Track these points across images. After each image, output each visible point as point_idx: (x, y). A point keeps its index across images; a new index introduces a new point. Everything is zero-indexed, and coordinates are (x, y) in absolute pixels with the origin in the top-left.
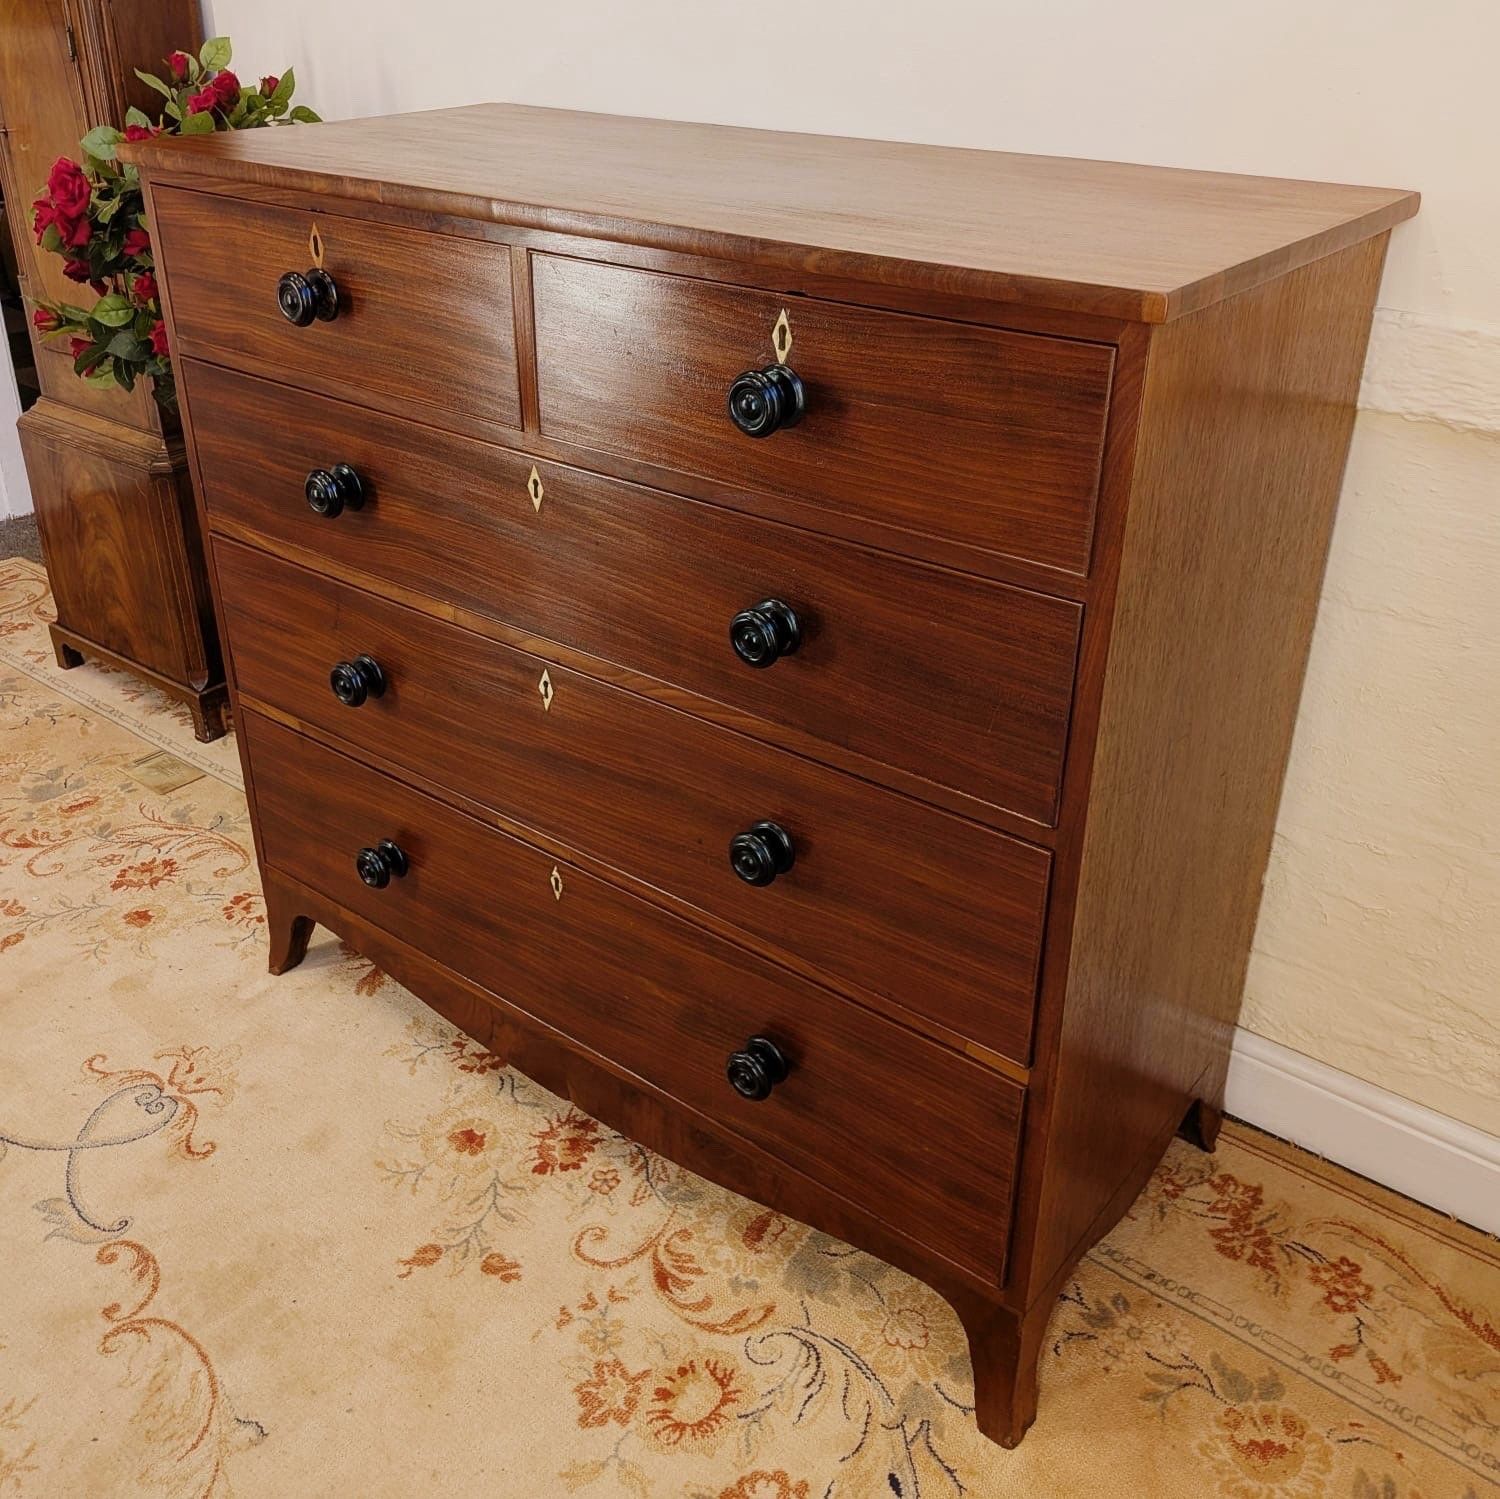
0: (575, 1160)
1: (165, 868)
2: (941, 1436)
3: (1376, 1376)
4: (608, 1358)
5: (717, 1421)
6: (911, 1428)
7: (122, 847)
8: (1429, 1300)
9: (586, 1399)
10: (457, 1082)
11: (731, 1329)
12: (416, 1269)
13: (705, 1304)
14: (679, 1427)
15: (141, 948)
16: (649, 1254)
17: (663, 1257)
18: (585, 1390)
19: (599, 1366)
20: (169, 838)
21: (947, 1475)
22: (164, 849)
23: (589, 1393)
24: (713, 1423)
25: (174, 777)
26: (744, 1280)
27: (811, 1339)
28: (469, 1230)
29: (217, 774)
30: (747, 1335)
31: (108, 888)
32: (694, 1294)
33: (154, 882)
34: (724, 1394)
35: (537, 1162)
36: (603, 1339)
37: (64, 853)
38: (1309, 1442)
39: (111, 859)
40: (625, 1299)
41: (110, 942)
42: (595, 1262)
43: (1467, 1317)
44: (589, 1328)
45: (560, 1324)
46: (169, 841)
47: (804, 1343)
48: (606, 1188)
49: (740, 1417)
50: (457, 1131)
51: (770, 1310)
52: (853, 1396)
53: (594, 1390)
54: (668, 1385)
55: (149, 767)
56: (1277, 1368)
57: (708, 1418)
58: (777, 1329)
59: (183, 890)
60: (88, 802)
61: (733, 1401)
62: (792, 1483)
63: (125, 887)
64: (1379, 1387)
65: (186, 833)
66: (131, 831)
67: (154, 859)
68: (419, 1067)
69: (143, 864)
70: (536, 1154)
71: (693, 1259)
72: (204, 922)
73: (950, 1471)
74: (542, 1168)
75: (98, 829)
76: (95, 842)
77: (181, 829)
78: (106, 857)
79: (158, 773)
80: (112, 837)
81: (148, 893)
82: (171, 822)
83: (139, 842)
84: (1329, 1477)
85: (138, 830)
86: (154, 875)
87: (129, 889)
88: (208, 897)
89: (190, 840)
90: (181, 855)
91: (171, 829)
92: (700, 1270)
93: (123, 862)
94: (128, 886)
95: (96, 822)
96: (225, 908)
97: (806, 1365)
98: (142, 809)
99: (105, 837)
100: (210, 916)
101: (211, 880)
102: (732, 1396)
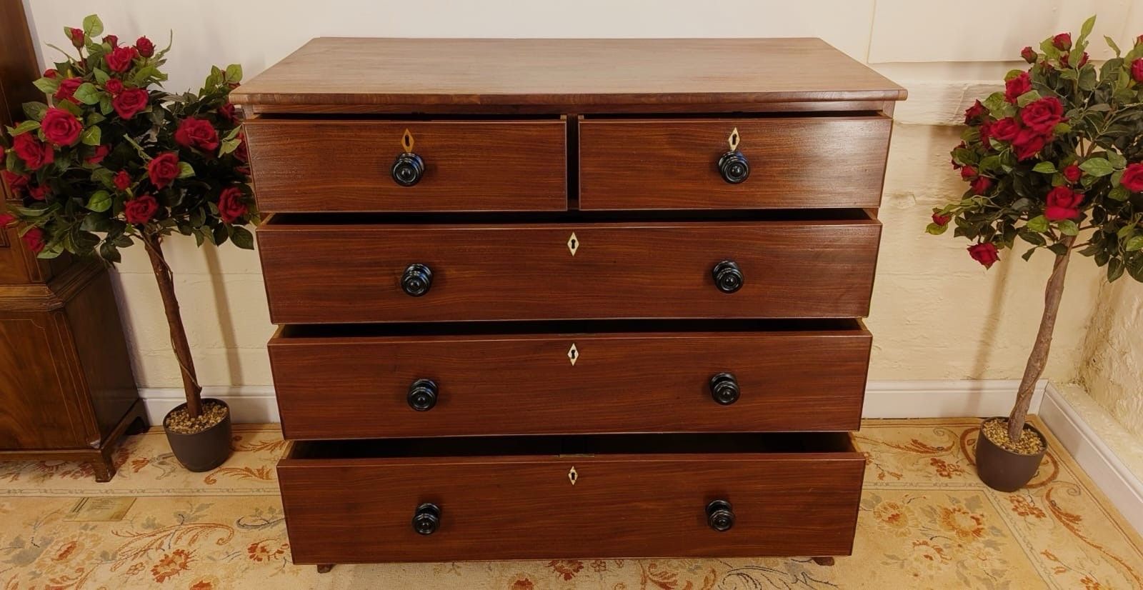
0: (577, 565)
1: (181, 556)
2: (811, 574)
3: (896, 479)
6: (801, 577)
7: (132, 560)
8: (884, 447)
13: (690, 585)
16: (649, 581)
17: (656, 579)
20: (160, 540)
21: (827, 585)
22: (165, 546)
25: (114, 509)
26: (693, 568)
27: (738, 572)
29: (142, 494)
30: (716, 586)
31: (157, 584)
32: (682, 585)
33: (184, 566)
35: (563, 576)
37: (95, 581)
38: (902, 508)
39: (136, 569)
43: (898, 447)
47: (738, 574)
48: (603, 568)
50: (512, 585)
51: (713, 571)
52: (773, 581)
55: (88, 510)
56: (873, 491)
58: (724, 576)
59: (209, 561)
60: (71, 547)
63: (167, 578)
64: (900, 481)
65: (168, 533)
66: (126, 549)
67: (165, 555)
68: (458, 570)
69: (162, 561)
70: (558, 573)
71: (666, 573)
72: (247, 571)
73: (827, 583)
74: (568, 577)
75: (100, 558)
76: (109, 565)
77: (161, 532)
78: (130, 570)
79: (99, 511)
80: (118, 557)
81: (188, 573)
82: (149, 531)
83: (141, 551)
84: (916, 515)
85: (132, 545)
86: (179, 563)
87: (172, 577)
88: (231, 557)
89: (176, 536)
90: (182, 545)
91: (154, 535)
92: (674, 575)
93: (146, 566)
94: (169, 576)
95: (94, 555)
96: (251, 557)
97: (748, 581)
98: (117, 534)
99: (113, 559)
100: (246, 566)
101: (221, 548)
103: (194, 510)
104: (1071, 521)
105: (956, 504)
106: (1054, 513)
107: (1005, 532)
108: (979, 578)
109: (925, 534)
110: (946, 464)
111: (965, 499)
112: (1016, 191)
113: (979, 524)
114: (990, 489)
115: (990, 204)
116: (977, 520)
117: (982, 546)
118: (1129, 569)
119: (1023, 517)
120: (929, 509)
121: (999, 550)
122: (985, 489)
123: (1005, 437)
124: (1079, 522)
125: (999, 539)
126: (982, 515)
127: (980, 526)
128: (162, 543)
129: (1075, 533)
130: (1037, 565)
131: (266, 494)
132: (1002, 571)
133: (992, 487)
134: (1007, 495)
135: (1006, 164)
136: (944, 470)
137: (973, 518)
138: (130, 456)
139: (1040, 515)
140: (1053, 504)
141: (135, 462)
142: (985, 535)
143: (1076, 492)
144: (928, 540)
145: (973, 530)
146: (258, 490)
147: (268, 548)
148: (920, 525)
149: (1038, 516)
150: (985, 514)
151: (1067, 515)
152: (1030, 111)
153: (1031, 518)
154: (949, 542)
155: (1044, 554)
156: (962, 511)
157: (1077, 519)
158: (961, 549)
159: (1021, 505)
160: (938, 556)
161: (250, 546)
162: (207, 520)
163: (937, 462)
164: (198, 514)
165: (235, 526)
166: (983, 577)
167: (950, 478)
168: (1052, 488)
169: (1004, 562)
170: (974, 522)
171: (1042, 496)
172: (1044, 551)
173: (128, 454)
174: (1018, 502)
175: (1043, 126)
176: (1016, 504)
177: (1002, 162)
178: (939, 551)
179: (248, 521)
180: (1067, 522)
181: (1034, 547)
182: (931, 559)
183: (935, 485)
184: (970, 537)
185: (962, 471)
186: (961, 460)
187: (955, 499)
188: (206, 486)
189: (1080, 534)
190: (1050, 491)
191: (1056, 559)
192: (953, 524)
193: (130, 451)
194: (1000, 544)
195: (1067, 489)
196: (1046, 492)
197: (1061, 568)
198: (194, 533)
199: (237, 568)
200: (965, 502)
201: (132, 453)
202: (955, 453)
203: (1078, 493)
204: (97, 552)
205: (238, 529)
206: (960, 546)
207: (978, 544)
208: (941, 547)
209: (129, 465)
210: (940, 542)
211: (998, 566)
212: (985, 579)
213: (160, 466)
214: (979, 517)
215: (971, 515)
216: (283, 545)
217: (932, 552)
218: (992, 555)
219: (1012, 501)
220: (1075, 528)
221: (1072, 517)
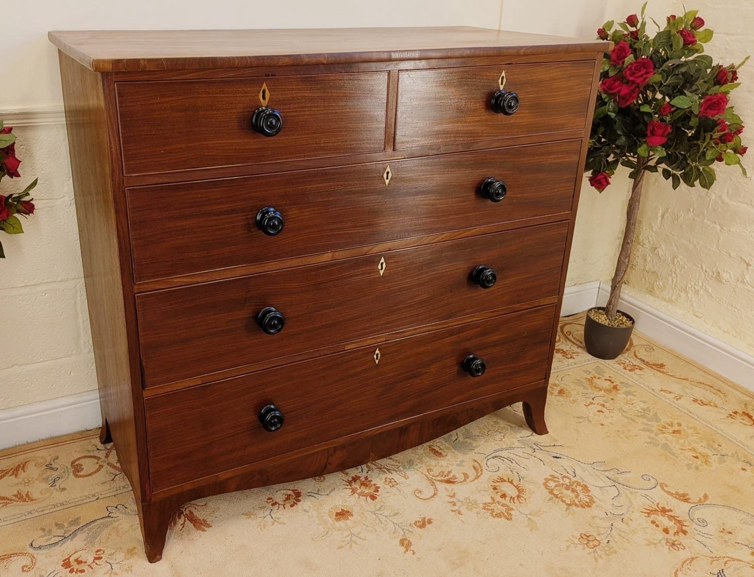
0: (373, 487)
2: (540, 443)
4: (482, 506)
5: (519, 487)
6: (535, 447)
9: (499, 515)
10: (300, 511)
11: (480, 472)
12: (412, 548)
13: (466, 476)
14: (518, 497)
16: (435, 481)
17: (439, 478)
18: (494, 515)
19: (484, 508)
23: (496, 515)
24: (519, 488)
26: (459, 462)
27: (492, 456)
28: (397, 527)
30: (484, 471)
32: (460, 477)
34: (509, 482)
35: (368, 498)
36: (471, 504)
40: (455, 494)
42: (433, 497)
44: (465, 507)
45: (460, 513)
47: (493, 458)
48: (396, 483)
49: (520, 481)
51: (475, 461)
52: (520, 455)
53: (495, 513)
54: (499, 494)
57: (517, 489)
58: (485, 462)
61: (512, 480)
62: (550, 478)
68: (280, 520)
70: (364, 498)
71: (444, 472)
73: (554, 446)
74: (373, 498)
84: (573, 387)
92: (450, 472)
96: (70, 572)
97: (503, 460)
102: (510, 480)
104: (660, 368)
105: (591, 374)
106: (647, 365)
107: (631, 383)
108: (637, 416)
109: (586, 398)
110: (565, 350)
111: (593, 370)
112: (617, 131)
113: (613, 383)
114: (601, 359)
115: (595, 144)
116: (610, 380)
117: (624, 396)
118: (711, 387)
119: (633, 372)
120: (577, 381)
121: (636, 396)
122: (598, 361)
123: (606, 319)
124: (665, 367)
125: (631, 389)
127: (615, 384)
129: (666, 374)
130: (663, 399)
131: (40, 513)
132: (647, 408)
134: (613, 361)
135: (611, 112)
136: (567, 355)
137: (606, 380)
140: (642, 360)
142: (621, 388)
143: (650, 349)
144: (592, 401)
145: (612, 387)
146: (30, 513)
147: (83, 559)
148: (580, 393)
149: (640, 370)
150: (611, 376)
151: (654, 365)
152: (630, 69)
153: (638, 372)
154: (605, 399)
155: (662, 391)
156: (597, 377)
157: (662, 366)
158: (615, 401)
159: (626, 365)
160: (604, 408)
161: (62, 562)
163: (559, 351)
165: (31, 551)
166: (639, 414)
167: (574, 358)
169: (644, 402)
170: (609, 383)
172: (660, 389)
174: (623, 363)
175: (641, 79)
176: (623, 365)
177: (609, 111)
178: (603, 405)
179: (42, 541)
180: (658, 369)
181: (654, 389)
182: (603, 412)
183: (568, 365)
184: (614, 392)
185: (579, 352)
186: (572, 346)
187: (586, 371)
189: (670, 374)
190: (635, 352)
191: (670, 392)
192: (598, 387)
194: (635, 392)
195: (643, 349)
196: (633, 354)
197: (677, 397)
202: (565, 342)
203: (652, 350)
205: (36, 551)
206: (612, 399)
207: (621, 396)
208: (602, 403)
210: (599, 401)
211: (643, 405)
212: (641, 415)
214: (609, 378)
215: (603, 378)
216: (96, 552)
217: (600, 408)
218: (634, 400)
219: (619, 364)
220: (665, 371)
221: (658, 365)
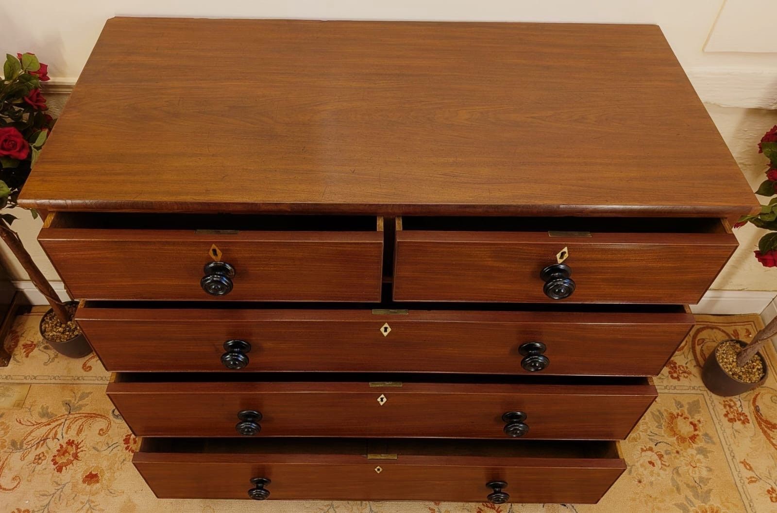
1: (72, 446)
7: (36, 449)
15: (111, 493)
20: (54, 431)
22: (59, 436)
25: (15, 396)
29: (35, 381)
31: (56, 473)
33: (76, 456)
37: (10, 470)
39: (38, 459)
41: (92, 498)
46: (56, 431)
59: (93, 452)
63: (64, 468)
65: (59, 422)
66: (30, 438)
67: (60, 445)
69: (58, 451)
72: (125, 462)
75: (11, 447)
76: (18, 455)
77: (54, 421)
78: (35, 459)
79: (3, 399)
80: (25, 446)
81: (80, 464)
82: (44, 420)
83: (41, 440)
85: (33, 434)
86: (71, 453)
87: (68, 467)
88: (112, 448)
89: (66, 426)
90: (72, 435)
91: (49, 424)
93: (47, 457)
94: (65, 466)
95: (6, 444)
96: (127, 448)
98: (20, 423)
99: (21, 448)
100: (123, 458)
101: (102, 439)
102: (499, 510)
103: (78, 399)
104: (768, 428)
105: (680, 409)
106: (757, 419)
107: (716, 439)
108: (688, 485)
109: (651, 440)
110: (677, 365)
111: (689, 403)
113: (696, 430)
114: (709, 392)
116: (695, 425)
117: (694, 452)
119: (731, 424)
120: (658, 413)
121: (708, 458)
122: (705, 393)
123: (733, 362)
125: (709, 447)
126: (699, 421)
127: (696, 433)
128: (56, 434)
129: (769, 440)
130: (735, 473)
132: (707, 479)
133: (711, 390)
134: (721, 399)
136: (675, 372)
137: (691, 423)
138: (21, 339)
139: (745, 421)
140: (757, 410)
141: (25, 346)
142: (699, 442)
144: (653, 446)
145: (690, 436)
148: (649, 430)
149: (743, 423)
150: (702, 420)
151: (767, 422)
153: (738, 425)
154: (670, 448)
155: (742, 463)
156: (684, 416)
157: (774, 426)
158: (678, 456)
159: (732, 410)
160: (659, 462)
161: (124, 437)
162: (87, 410)
164: (80, 403)
165: (111, 417)
166: (691, 484)
167: (679, 380)
168: (759, 394)
169: (710, 470)
170: (692, 428)
171: (749, 401)
172: (742, 460)
173: (18, 336)
174: (730, 407)
176: (728, 408)
178: (661, 457)
180: (766, 429)
181: (736, 457)
182: (653, 465)
183: (666, 388)
184: (687, 443)
185: (690, 373)
186: (691, 360)
187: (680, 402)
188: (85, 373)
189: (774, 442)
190: (757, 395)
191: (751, 469)
192: (675, 430)
193: (19, 334)
194: (710, 451)
195: (771, 395)
196: (753, 397)
197: (753, 477)
198: (80, 422)
199: (117, 459)
200: (687, 406)
201: (21, 336)
202: (687, 352)
204: (7, 440)
205: (114, 419)
206: (678, 452)
207: (692, 450)
208: (663, 453)
209: (21, 349)
210: (661, 449)
211: (705, 473)
212: (692, 487)
213: (45, 350)
214: (696, 422)
215: (690, 420)
217: (655, 458)
218: (701, 462)
219: (725, 406)
220: (771, 435)
221: (770, 423)
